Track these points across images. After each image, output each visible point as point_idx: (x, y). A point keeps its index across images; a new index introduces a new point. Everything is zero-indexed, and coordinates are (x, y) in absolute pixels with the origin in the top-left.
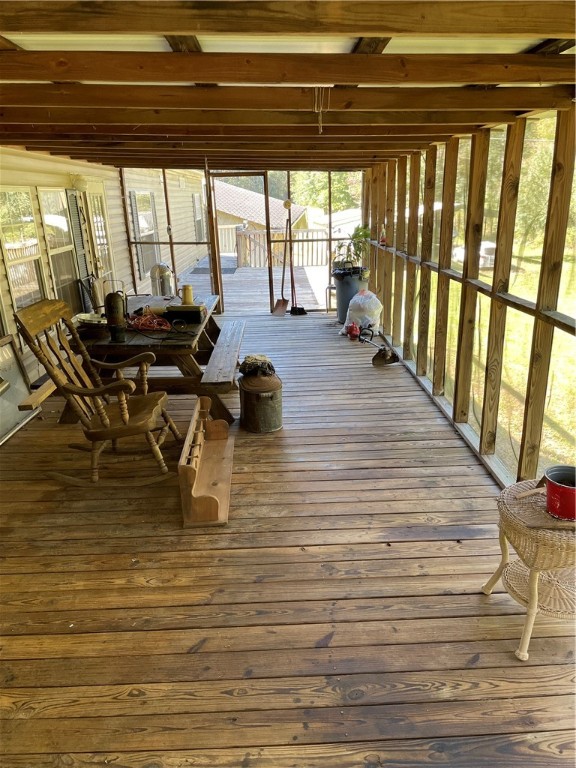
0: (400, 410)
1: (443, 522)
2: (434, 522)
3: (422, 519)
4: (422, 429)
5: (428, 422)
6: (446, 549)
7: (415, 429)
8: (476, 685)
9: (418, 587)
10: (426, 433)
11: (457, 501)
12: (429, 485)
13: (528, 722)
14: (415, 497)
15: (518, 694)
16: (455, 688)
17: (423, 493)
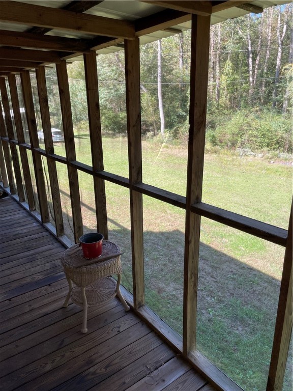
0: (12, 223)
1: (41, 277)
2: (36, 279)
3: (29, 280)
4: (25, 231)
5: (28, 226)
6: (43, 292)
7: (21, 232)
8: (63, 356)
9: (29, 317)
10: (28, 232)
11: (47, 264)
12: (32, 260)
13: (90, 362)
14: (23, 269)
15: (84, 351)
16: (53, 362)
17: (28, 266)
